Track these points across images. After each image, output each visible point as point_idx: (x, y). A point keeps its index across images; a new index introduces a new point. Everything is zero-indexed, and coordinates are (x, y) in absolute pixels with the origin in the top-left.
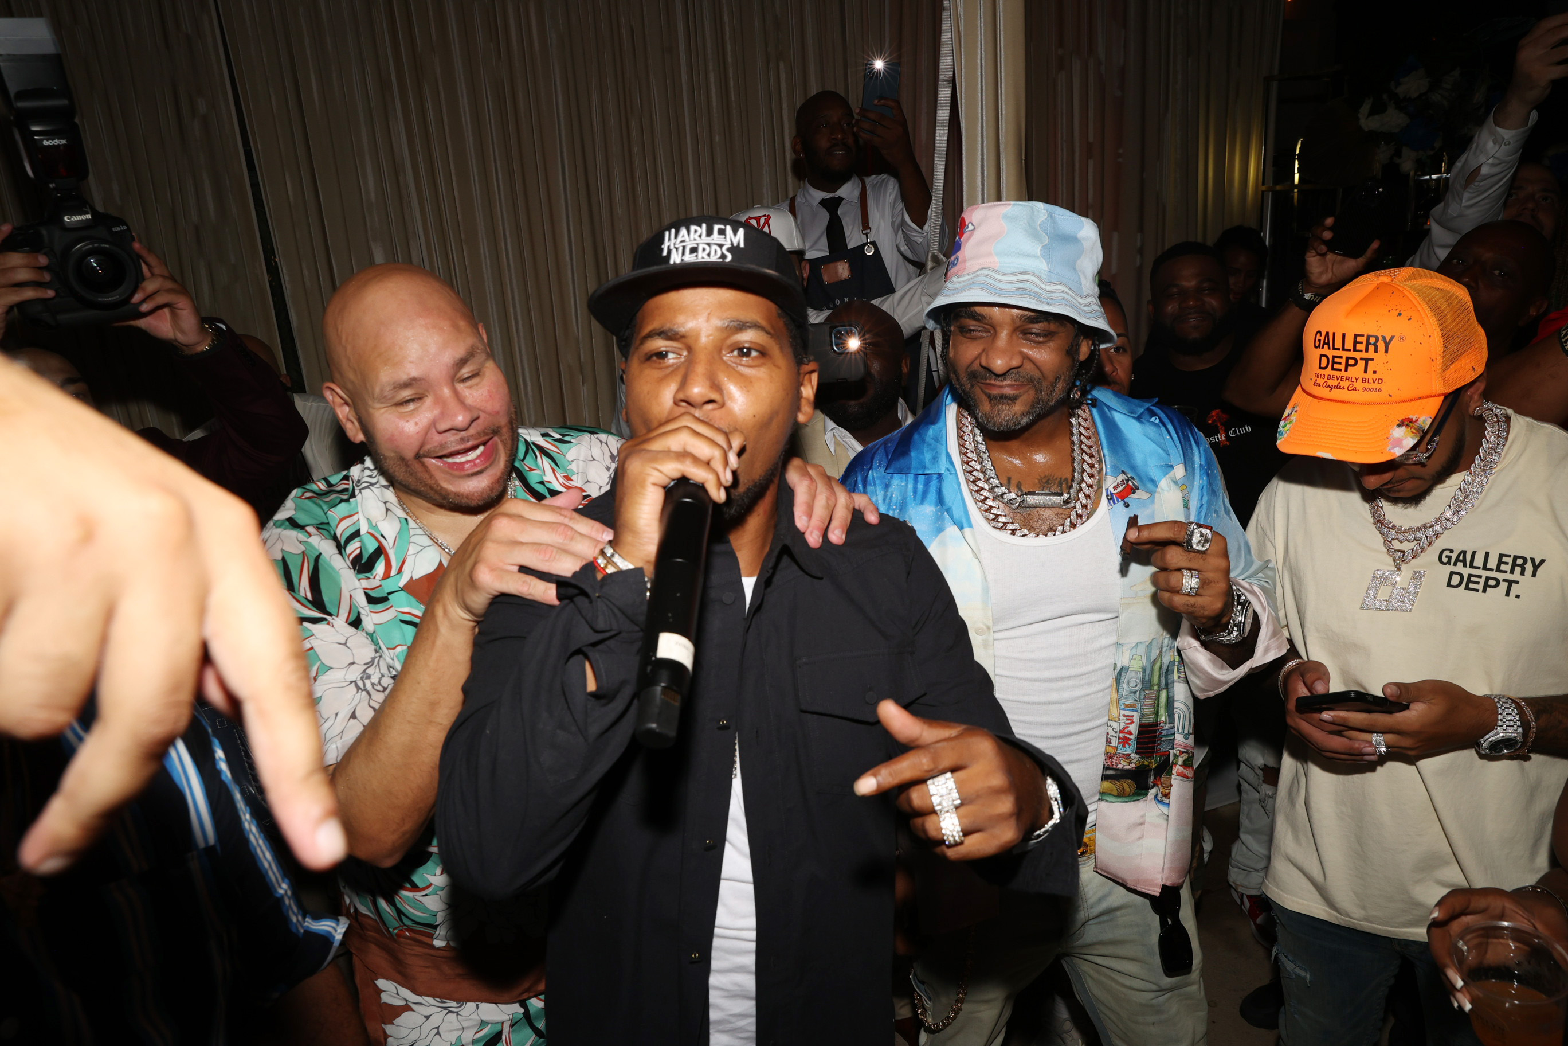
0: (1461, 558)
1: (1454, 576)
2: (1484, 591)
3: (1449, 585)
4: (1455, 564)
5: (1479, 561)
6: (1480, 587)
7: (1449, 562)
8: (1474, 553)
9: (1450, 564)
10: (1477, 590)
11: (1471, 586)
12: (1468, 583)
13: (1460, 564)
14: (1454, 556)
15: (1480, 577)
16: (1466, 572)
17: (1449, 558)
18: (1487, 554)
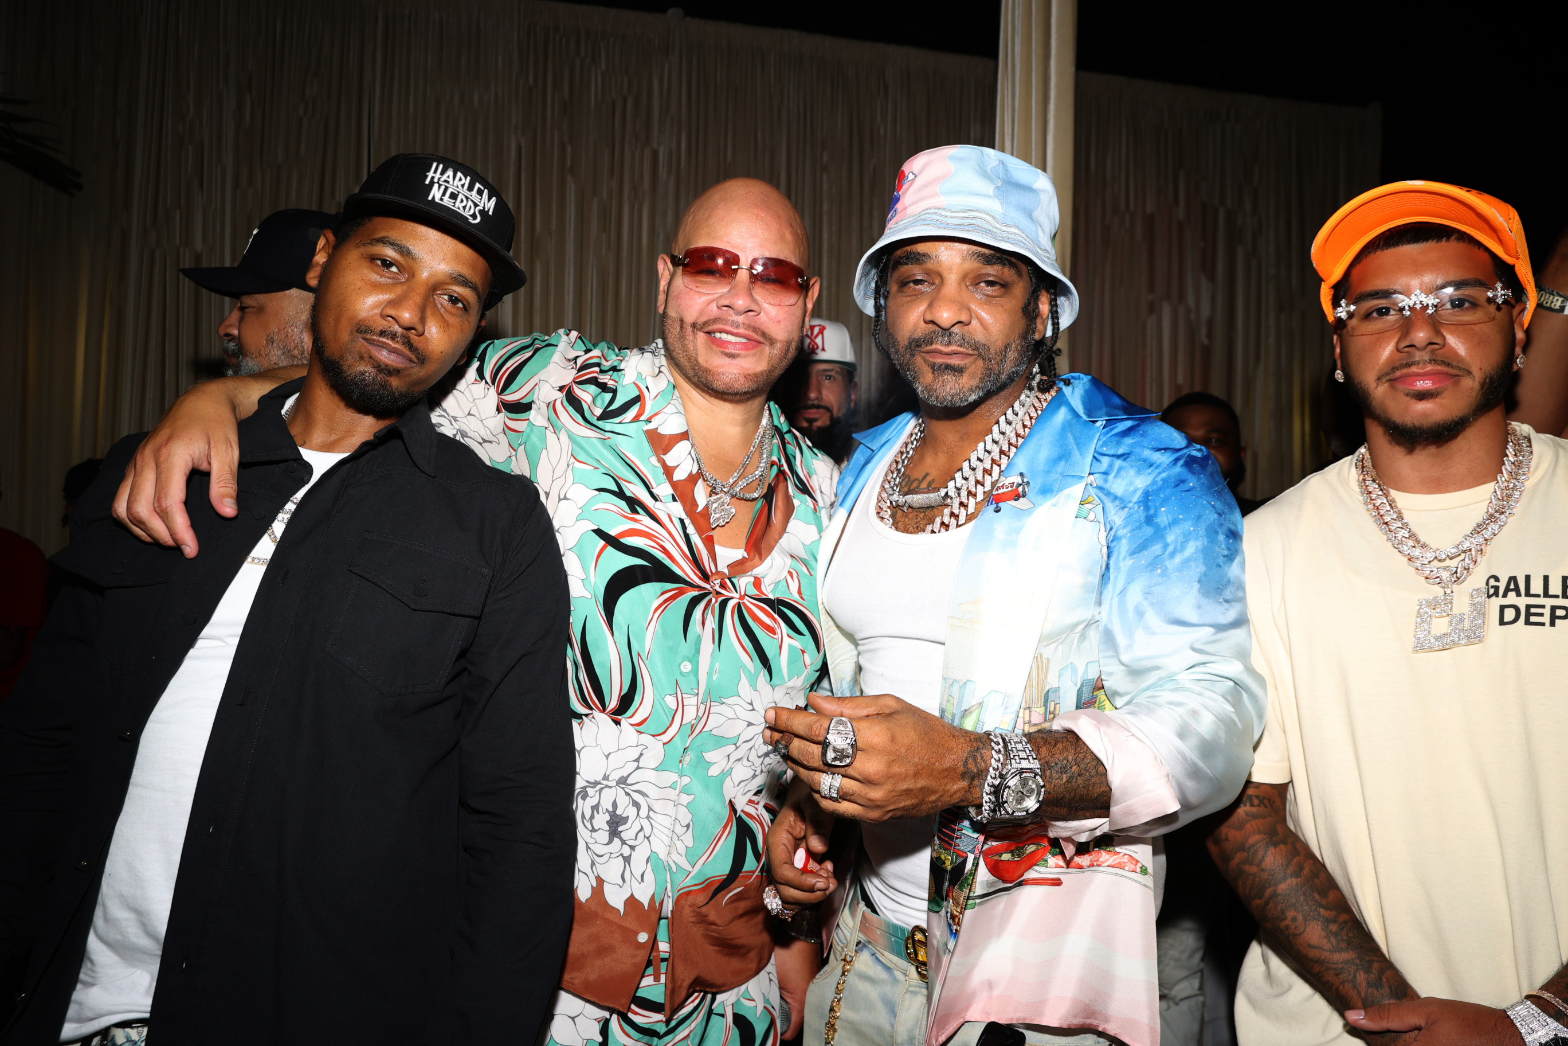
0: (1512, 586)
1: (1507, 610)
2: (1553, 624)
3: (1502, 622)
4: (1505, 595)
5: (1537, 587)
6: (1546, 619)
7: (1496, 594)
8: (1528, 578)
9: (1497, 596)
10: (1543, 624)
11: (1533, 619)
12: (1529, 616)
13: (1512, 595)
14: (1502, 586)
15: (1543, 607)
16: (1522, 602)
17: (1497, 588)
18: (1546, 579)
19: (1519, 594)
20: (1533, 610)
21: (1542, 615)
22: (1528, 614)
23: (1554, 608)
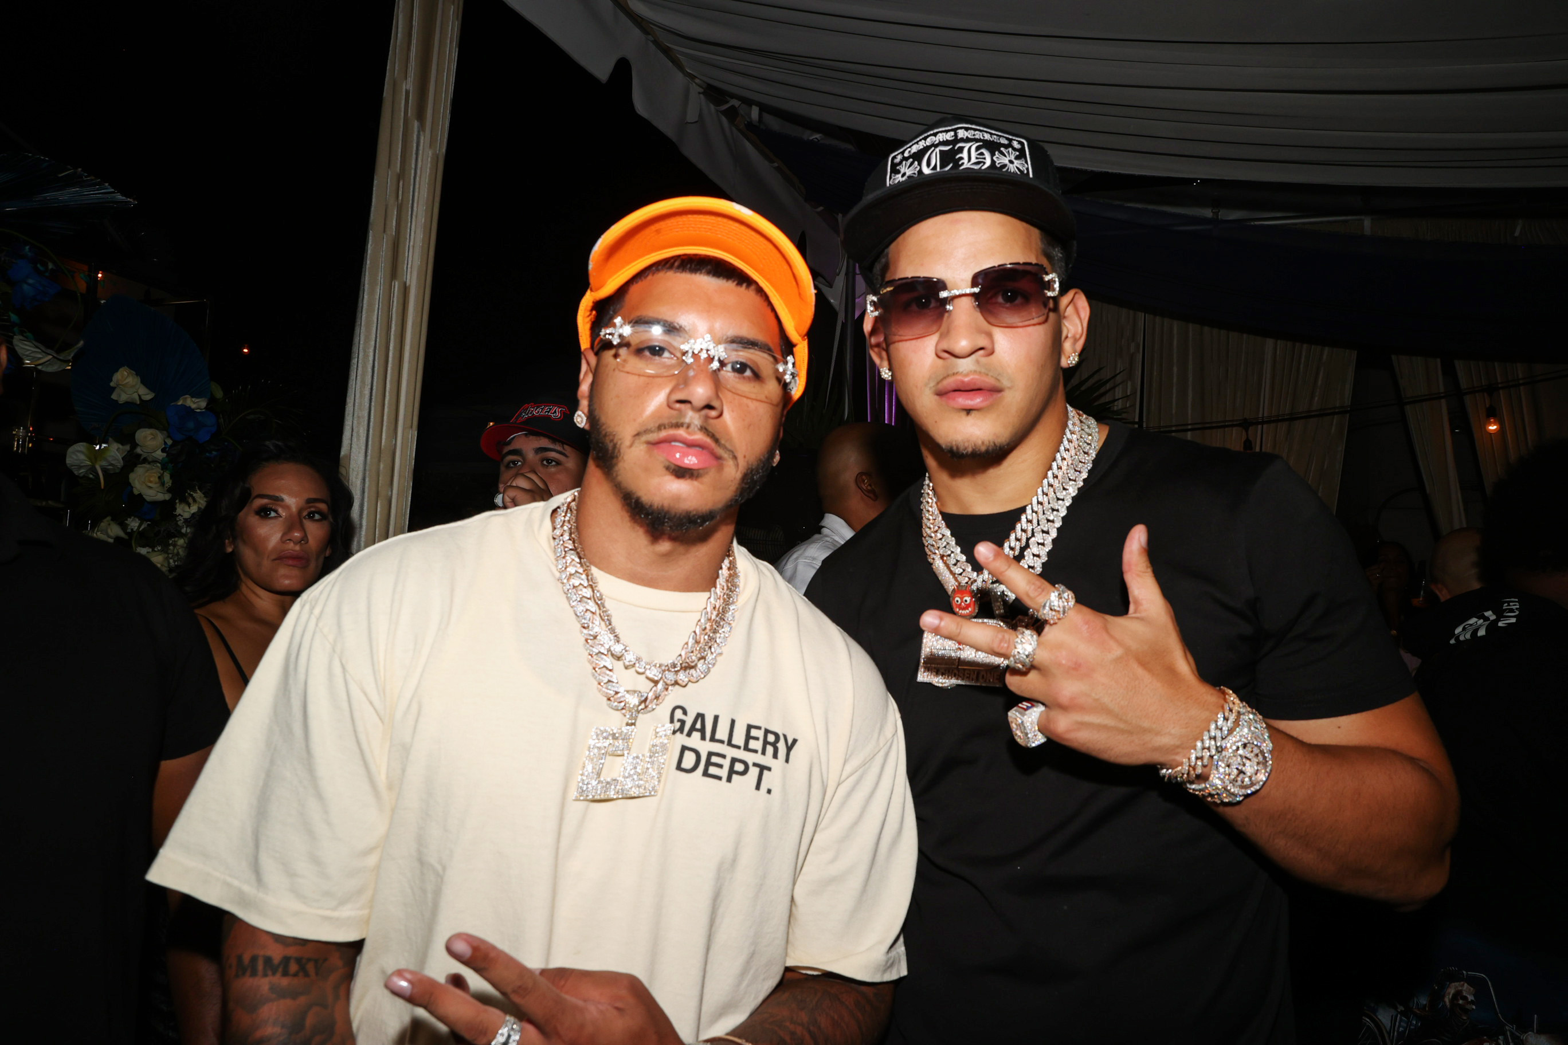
0: (698, 726)
1: (687, 753)
2: (729, 780)
3: (679, 768)
4: (689, 735)
5: (723, 731)
6: (724, 773)
7: (681, 730)
8: (717, 718)
9: (682, 732)
10: (719, 778)
11: (712, 770)
12: (707, 765)
13: (696, 735)
14: (689, 721)
15: (724, 756)
16: (705, 747)
17: (683, 723)
18: (733, 723)
19: (703, 738)
20: (714, 759)
21: (720, 766)
22: (709, 763)
23: (734, 761)
